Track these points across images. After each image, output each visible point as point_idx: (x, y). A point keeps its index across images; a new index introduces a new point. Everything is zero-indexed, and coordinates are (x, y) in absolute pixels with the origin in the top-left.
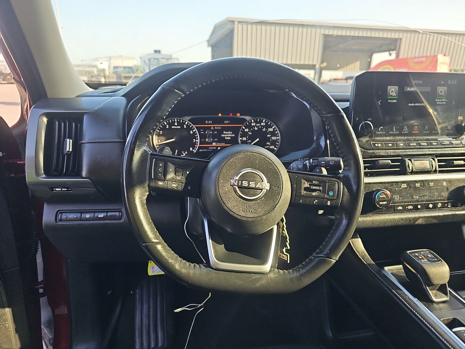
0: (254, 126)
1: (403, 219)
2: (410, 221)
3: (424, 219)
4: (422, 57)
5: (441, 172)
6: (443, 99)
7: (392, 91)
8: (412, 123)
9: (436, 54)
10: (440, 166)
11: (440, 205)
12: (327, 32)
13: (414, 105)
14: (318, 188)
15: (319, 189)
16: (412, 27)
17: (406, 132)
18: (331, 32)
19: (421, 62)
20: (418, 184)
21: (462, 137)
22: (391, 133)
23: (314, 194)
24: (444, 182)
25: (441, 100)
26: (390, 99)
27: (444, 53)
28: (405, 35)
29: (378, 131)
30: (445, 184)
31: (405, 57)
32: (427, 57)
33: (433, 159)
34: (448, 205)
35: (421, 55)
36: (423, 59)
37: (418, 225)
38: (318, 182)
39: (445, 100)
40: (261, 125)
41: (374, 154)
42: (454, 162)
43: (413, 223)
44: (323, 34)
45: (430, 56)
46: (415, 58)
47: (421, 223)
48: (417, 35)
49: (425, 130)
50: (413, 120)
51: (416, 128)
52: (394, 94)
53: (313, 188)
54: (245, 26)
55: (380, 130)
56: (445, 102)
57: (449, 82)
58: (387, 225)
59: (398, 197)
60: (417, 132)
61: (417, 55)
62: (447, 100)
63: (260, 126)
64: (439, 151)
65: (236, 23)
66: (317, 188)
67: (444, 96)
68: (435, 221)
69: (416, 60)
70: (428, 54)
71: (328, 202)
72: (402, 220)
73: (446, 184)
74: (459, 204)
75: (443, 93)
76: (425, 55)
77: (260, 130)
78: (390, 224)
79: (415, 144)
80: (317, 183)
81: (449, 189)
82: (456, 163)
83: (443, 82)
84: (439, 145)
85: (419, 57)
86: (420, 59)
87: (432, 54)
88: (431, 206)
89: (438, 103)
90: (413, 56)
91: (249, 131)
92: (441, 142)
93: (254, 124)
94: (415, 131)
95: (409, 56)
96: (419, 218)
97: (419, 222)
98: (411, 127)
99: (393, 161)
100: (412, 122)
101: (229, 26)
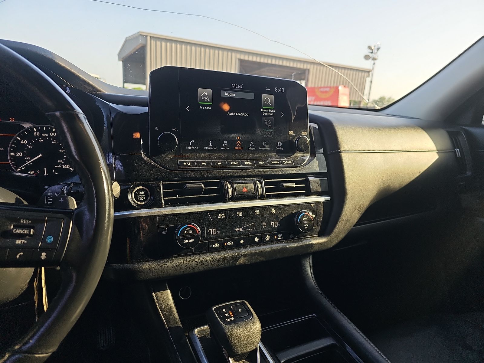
0: (38, 137)
1: (218, 260)
2: (228, 262)
3: (246, 258)
4: (327, 87)
5: (269, 197)
6: (270, 109)
7: (204, 95)
8: (233, 137)
9: (338, 86)
10: (267, 190)
11: (268, 238)
12: (242, 57)
13: (234, 114)
14: (26, 231)
15: (28, 233)
16: (318, 60)
17: (226, 148)
18: (246, 58)
19: (326, 92)
20: (240, 213)
21: (294, 155)
22: (207, 148)
23: (18, 242)
24: (273, 210)
25: (267, 111)
26: (203, 105)
27: (344, 84)
28: (312, 66)
29: (189, 146)
30: (273, 211)
31: (313, 86)
32: (330, 87)
33: (260, 181)
34: (278, 237)
35: (326, 85)
36: (328, 89)
37: (241, 266)
38: (30, 222)
39: (272, 111)
40: (49, 136)
41: (181, 175)
42: (284, 184)
43: (233, 264)
44: (239, 59)
45: (333, 87)
46: (321, 87)
47: (243, 262)
48: (322, 67)
49: (250, 147)
50: (234, 134)
51: (239, 143)
52: (207, 99)
53: (17, 232)
54: (158, 43)
55: (190, 144)
56: (272, 113)
57: (276, 89)
58: (196, 270)
59: (215, 230)
60: (240, 148)
61: (323, 85)
62: (274, 111)
63: (47, 137)
64: (267, 171)
65: (149, 38)
66: (24, 231)
67: (271, 106)
68: (261, 259)
69: (322, 90)
70: (332, 85)
71: (43, 254)
72: (216, 261)
73: (275, 212)
74: (292, 235)
75: (269, 103)
76: (329, 85)
77: (47, 142)
78: (201, 268)
79: (237, 163)
80: (28, 222)
81: (278, 217)
82: (286, 185)
83: (268, 89)
84: (266, 164)
85: (324, 87)
86: (325, 89)
87: (335, 85)
88: (257, 239)
89: (264, 114)
90: (319, 86)
91: (28, 144)
92: (269, 161)
93: (38, 134)
94: (237, 147)
95: (316, 86)
96: (240, 256)
97: (241, 261)
98: (232, 143)
99: (206, 185)
100: (233, 135)
101: (141, 41)
